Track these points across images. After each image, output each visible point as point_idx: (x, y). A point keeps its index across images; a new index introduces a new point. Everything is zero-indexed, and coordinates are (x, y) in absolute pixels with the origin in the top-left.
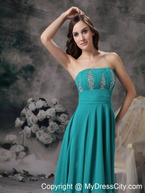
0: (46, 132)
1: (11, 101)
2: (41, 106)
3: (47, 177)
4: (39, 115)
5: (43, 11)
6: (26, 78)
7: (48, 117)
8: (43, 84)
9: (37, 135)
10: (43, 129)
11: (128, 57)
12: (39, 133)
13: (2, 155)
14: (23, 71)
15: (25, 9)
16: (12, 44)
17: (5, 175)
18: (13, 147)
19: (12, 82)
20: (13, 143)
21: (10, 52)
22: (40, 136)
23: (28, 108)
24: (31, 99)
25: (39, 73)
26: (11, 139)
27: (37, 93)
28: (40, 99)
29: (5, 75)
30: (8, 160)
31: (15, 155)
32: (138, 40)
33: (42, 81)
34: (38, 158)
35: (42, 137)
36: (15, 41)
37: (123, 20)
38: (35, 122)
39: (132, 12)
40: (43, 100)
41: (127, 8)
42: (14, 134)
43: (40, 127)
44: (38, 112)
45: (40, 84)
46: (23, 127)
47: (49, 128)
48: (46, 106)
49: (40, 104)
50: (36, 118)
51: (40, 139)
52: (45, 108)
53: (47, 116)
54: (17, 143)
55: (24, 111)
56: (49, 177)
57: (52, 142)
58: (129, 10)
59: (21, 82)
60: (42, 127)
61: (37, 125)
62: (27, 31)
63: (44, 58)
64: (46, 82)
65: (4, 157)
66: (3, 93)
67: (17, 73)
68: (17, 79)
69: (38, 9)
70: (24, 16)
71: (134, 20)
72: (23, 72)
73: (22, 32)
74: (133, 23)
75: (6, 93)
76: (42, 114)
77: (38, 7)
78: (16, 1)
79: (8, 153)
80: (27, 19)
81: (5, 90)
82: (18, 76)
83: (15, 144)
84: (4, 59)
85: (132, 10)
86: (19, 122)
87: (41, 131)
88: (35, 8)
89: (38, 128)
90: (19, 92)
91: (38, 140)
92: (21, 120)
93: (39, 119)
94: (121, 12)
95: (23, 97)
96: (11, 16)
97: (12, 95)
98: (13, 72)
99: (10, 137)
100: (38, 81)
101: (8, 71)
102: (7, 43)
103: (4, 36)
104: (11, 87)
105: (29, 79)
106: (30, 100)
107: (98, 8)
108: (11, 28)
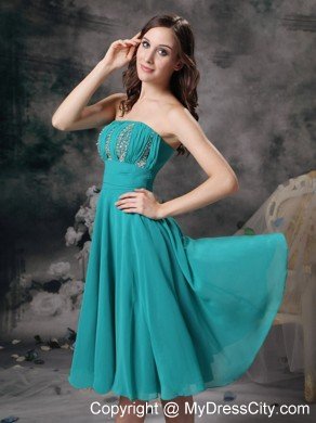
1: (55, 196)
5: (106, 18)
6: (80, 148)
11: (277, 95)
13: (45, 306)
14: (73, 135)
15: (71, 16)
16: (50, 86)
17: (54, 345)
18: (64, 286)
19: (53, 160)
20: (64, 278)
21: (46, 102)
23: (88, 205)
24: (94, 188)
26: (60, 271)
29: (40, 148)
30: (56, 314)
31: (69, 302)
32: (294, 63)
36: (54, 80)
37: (264, 26)
39: (278, 11)
41: (268, 4)
42: (65, 261)
46: (81, 244)
54: (72, 276)
55: (81, 213)
58: (273, 7)
59: (71, 159)
62: (77, 59)
65: (48, 309)
66: (39, 182)
67: (63, 142)
68: (63, 152)
69: (95, 16)
70: (70, 30)
71: (284, 25)
72: (75, 137)
73: (68, 61)
74: (281, 32)
75: (43, 182)
77: (96, 12)
78: (52, 3)
79: (56, 300)
80: (76, 35)
81: (42, 176)
82: (65, 147)
83: (69, 279)
84: (35, 116)
85: (278, 6)
86: (72, 235)
88: (90, 13)
90: (69, 178)
92: (76, 231)
94: (258, 12)
95: (76, 187)
96: (45, 32)
97: (55, 186)
98: (55, 140)
99: (58, 268)
101: (46, 139)
102: (38, 86)
103: (32, 72)
104: (53, 169)
105: (86, 151)
106: (91, 190)
107: (212, 8)
108: (44, 55)
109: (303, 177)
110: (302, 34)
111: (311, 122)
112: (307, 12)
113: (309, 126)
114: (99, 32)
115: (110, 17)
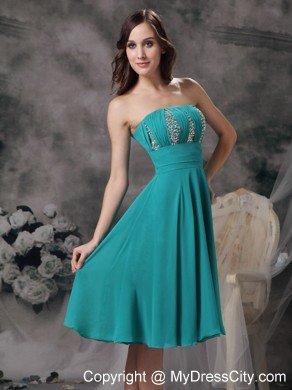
0: (34, 277)
2: (21, 224)
3: (43, 379)
4: (18, 242)
5: (16, 20)
7: (39, 246)
8: (24, 176)
9: (16, 286)
10: (27, 272)
12: (20, 282)
22: (22, 288)
25: (14, 153)
27: (12, 196)
28: (18, 208)
32: (224, 81)
33: (22, 168)
34: (19, 337)
35: (26, 290)
37: (192, 38)
38: (9, 258)
40: (25, 209)
41: (197, 13)
43: (21, 270)
44: (16, 237)
45: (17, 175)
47: (41, 269)
48: (32, 221)
49: (20, 218)
50: (12, 251)
51: (22, 295)
52: (30, 228)
53: (35, 242)
56: (49, 380)
57: (50, 299)
58: (202, 17)
60: (27, 268)
61: (15, 266)
63: (24, 120)
64: (31, 170)
69: (4, 17)
74: (211, 45)
76: (25, 240)
85: (208, 16)
87: (25, 278)
89: (18, 272)
91: (17, 297)
93: (19, 251)
94: (186, 21)
100: (12, 170)
109: (231, 195)
110: (233, 48)
111: (241, 146)
112: (239, 24)
113: (239, 150)
114: (8, 36)
115: (21, 19)
